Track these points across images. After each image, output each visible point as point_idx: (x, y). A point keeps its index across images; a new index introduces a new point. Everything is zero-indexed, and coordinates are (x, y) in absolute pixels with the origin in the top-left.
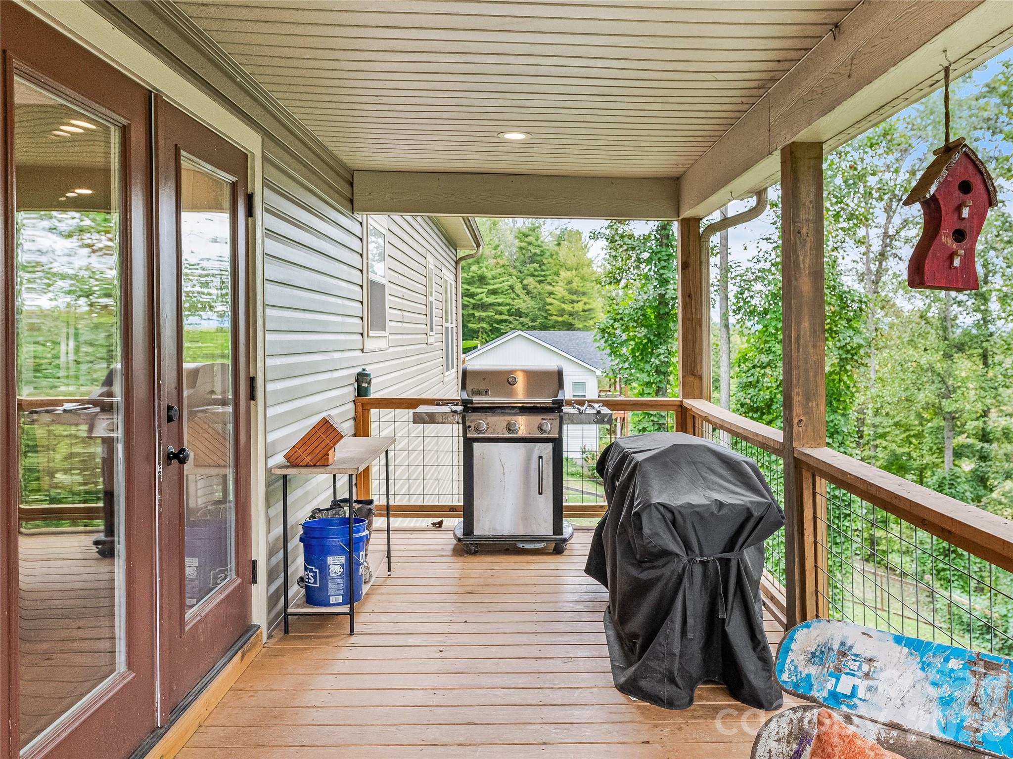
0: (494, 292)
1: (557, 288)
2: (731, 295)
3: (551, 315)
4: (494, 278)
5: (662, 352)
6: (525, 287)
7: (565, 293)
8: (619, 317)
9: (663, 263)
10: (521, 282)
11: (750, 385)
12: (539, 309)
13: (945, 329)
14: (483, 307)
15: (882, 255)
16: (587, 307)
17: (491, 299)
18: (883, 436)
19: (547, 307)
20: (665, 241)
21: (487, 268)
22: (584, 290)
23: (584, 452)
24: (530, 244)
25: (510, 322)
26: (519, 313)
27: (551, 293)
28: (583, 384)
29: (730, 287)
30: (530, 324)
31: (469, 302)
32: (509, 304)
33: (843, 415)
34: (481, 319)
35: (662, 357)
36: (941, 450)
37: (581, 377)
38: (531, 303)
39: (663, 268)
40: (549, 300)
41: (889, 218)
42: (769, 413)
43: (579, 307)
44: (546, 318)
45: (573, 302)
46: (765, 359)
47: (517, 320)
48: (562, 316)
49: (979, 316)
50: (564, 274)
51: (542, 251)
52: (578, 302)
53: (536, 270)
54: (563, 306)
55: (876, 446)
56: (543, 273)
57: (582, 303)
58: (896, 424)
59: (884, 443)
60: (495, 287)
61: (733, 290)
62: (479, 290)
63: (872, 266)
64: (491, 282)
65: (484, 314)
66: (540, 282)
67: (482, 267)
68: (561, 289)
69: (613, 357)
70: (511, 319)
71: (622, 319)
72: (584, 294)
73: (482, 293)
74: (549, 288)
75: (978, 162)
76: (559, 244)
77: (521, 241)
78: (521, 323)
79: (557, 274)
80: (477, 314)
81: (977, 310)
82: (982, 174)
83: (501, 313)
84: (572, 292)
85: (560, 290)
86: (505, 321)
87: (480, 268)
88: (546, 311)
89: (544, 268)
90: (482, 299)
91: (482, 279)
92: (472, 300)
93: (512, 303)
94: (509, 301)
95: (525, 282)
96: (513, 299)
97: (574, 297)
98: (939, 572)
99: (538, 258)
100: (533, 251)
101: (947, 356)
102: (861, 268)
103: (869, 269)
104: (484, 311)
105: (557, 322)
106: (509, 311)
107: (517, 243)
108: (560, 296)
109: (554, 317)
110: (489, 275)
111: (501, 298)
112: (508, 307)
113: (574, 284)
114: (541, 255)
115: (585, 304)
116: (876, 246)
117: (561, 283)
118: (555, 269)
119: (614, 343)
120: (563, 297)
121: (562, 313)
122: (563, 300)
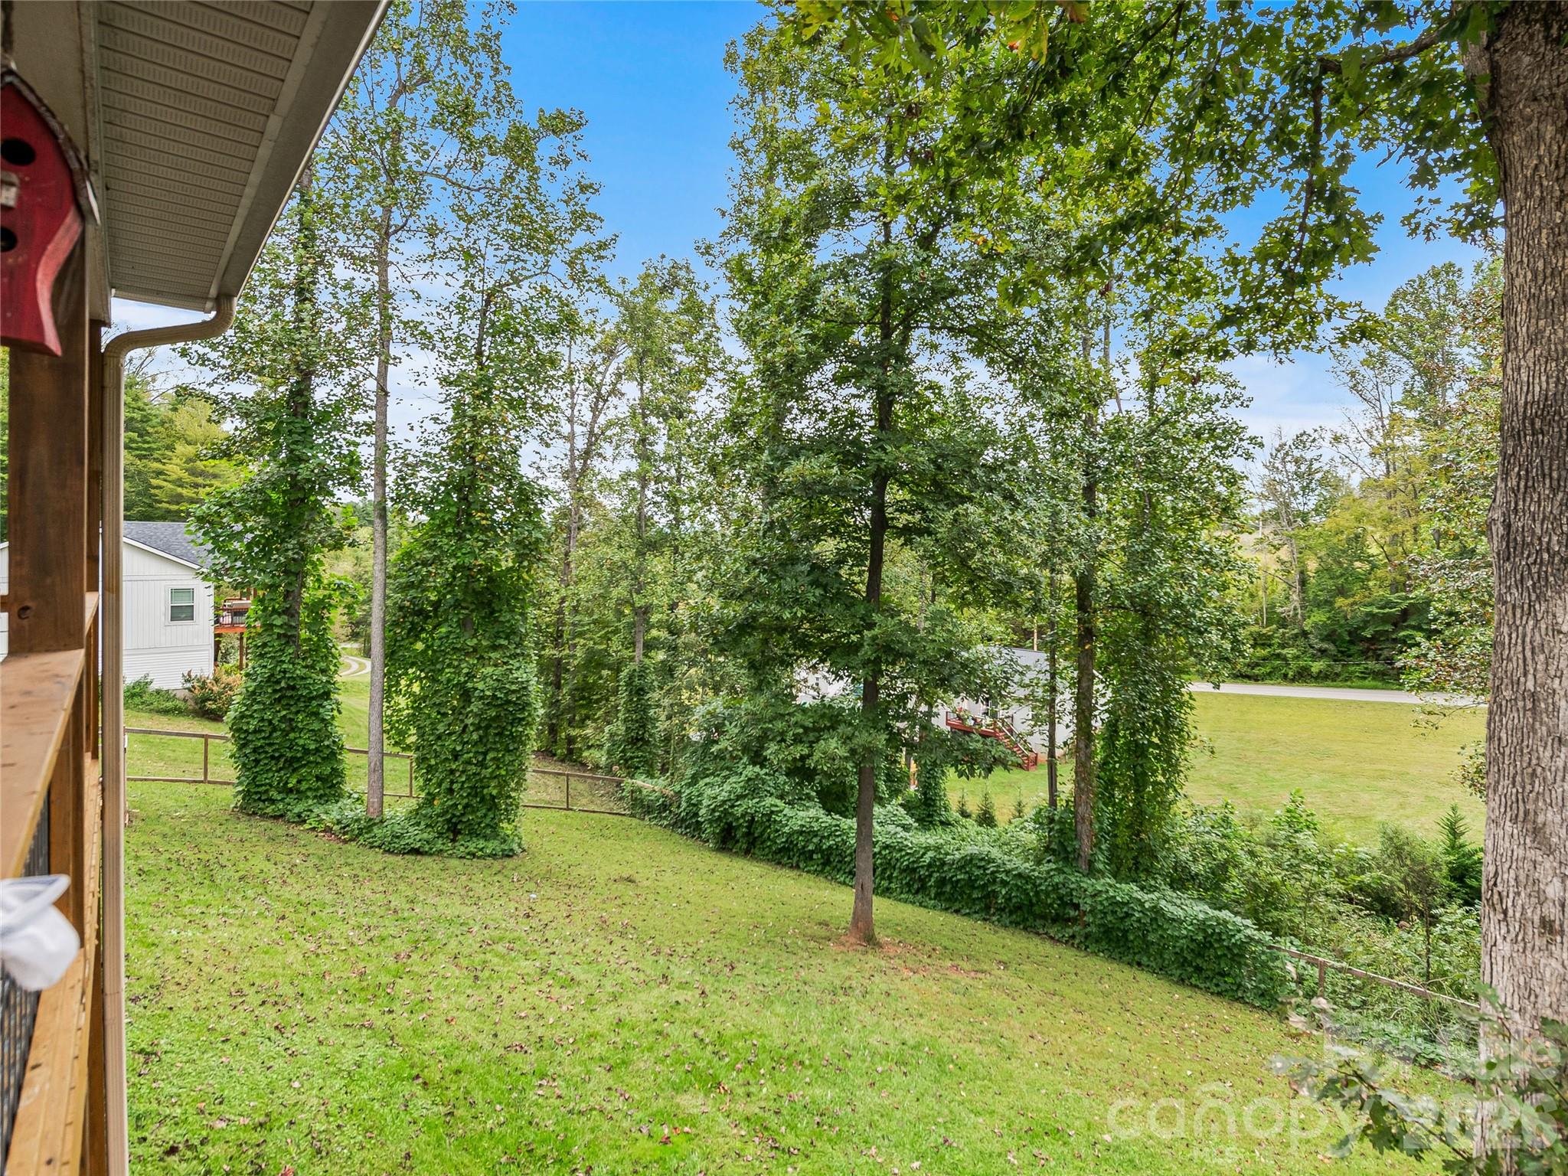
1: (168, 467)
2: (390, 481)
3: (161, 502)
5: (290, 546)
7: (184, 474)
8: (225, 501)
9: (296, 437)
11: (411, 585)
12: (139, 494)
13: (639, 527)
15: (587, 454)
18: (581, 634)
19: (153, 491)
20: (301, 410)
22: (216, 471)
23: (188, 681)
27: (159, 473)
28: (190, 592)
29: (389, 470)
33: (521, 614)
35: (290, 553)
36: (633, 644)
37: (185, 582)
39: (296, 443)
40: (154, 482)
41: (595, 418)
42: (436, 616)
43: (207, 492)
44: (149, 505)
45: (196, 486)
46: (427, 555)
48: (178, 503)
49: (672, 516)
50: (181, 448)
51: (145, 416)
52: (205, 486)
53: (133, 441)
54: (179, 490)
55: (575, 646)
56: (146, 446)
57: (213, 487)
58: (595, 622)
59: (582, 641)
61: (392, 475)
63: (577, 463)
66: (141, 457)
68: (177, 469)
69: (217, 554)
71: (230, 504)
72: (215, 476)
74: (156, 465)
75: (42, 110)
76: (175, 410)
79: (171, 448)
81: (672, 511)
82: (54, 136)
84: (195, 473)
85: (175, 469)
88: (151, 496)
89: (148, 438)
97: (200, 480)
98: (626, 761)
99: (139, 426)
101: (640, 554)
102: (566, 464)
103: (573, 466)
105: (169, 511)
108: (175, 477)
109: (164, 505)
113: (199, 463)
114: (145, 422)
116: (581, 443)
117: (175, 460)
118: (168, 441)
119: (219, 536)
120: (180, 479)
121: (178, 499)
122: (179, 483)
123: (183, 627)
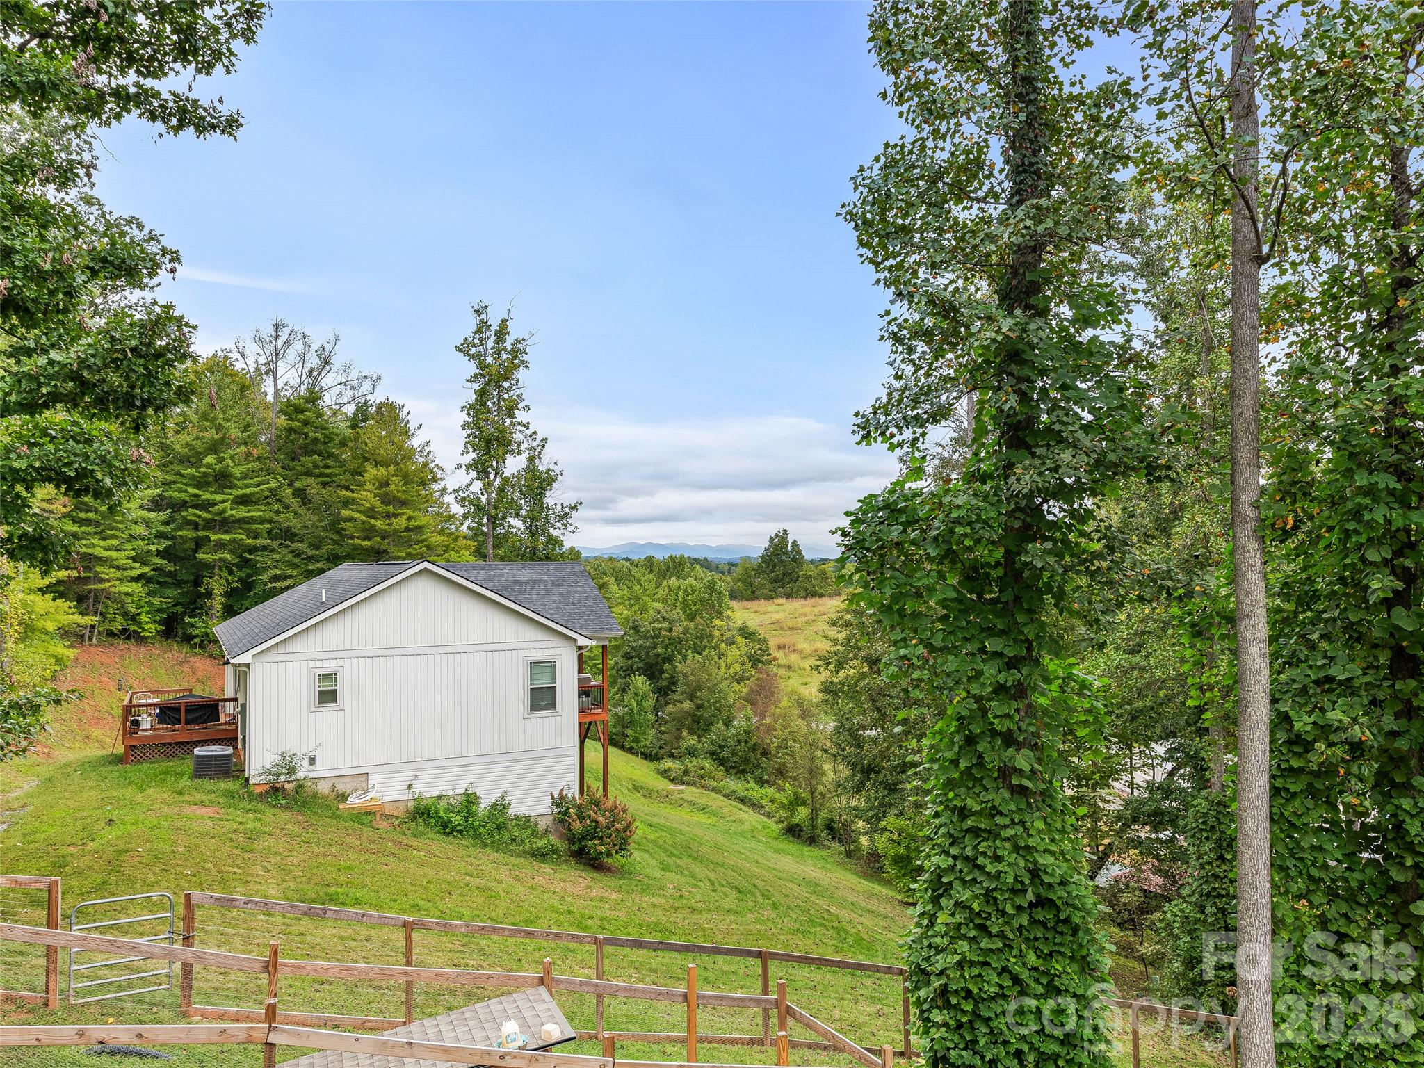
0: (243, 501)
1: (360, 494)
3: (352, 538)
4: (245, 476)
6: (299, 493)
7: (375, 502)
10: (291, 485)
12: (325, 529)
14: (226, 524)
16: (412, 524)
17: (240, 512)
19: (343, 525)
21: (232, 458)
24: (306, 423)
25: (273, 550)
26: (288, 535)
27: (347, 503)
28: (551, 665)
30: (311, 553)
31: (199, 517)
32: (270, 522)
34: (220, 545)
37: (546, 652)
38: (310, 518)
40: (345, 513)
43: (400, 523)
44: (336, 543)
45: (388, 516)
47: (286, 546)
48: (369, 539)
50: (371, 472)
51: (326, 436)
52: (395, 516)
53: (316, 466)
54: (373, 521)
56: (329, 471)
57: (405, 517)
60: (248, 491)
62: (219, 497)
64: (240, 483)
65: (227, 537)
66: (324, 485)
67: (224, 459)
68: (369, 495)
70: (275, 544)
72: (404, 503)
73: (223, 502)
74: (344, 494)
76: (357, 427)
77: (292, 420)
78: (292, 552)
79: (359, 472)
80: (214, 537)
83: (256, 536)
84: (386, 500)
85: (367, 496)
86: (265, 548)
87: (221, 460)
88: (339, 532)
89: (331, 462)
90: (224, 511)
91: (222, 479)
92: (204, 514)
93: (276, 518)
94: (268, 515)
95: (298, 485)
96: (278, 512)
97: (391, 509)
99: (321, 447)
100: (312, 435)
104: (227, 532)
105: (356, 548)
106: (270, 532)
107: (282, 421)
108: (366, 506)
109: (357, 541)
110: (237, 471)
111: (259, 510)
112: (268, 526)
113: (393, 487)
114: (325, 443)
115: (409, 519)
117: (369, 486)
118: (354, 464)
120: (372, 509)
121: (369, 532)
122: (370, 512)
123: (545, 719)
